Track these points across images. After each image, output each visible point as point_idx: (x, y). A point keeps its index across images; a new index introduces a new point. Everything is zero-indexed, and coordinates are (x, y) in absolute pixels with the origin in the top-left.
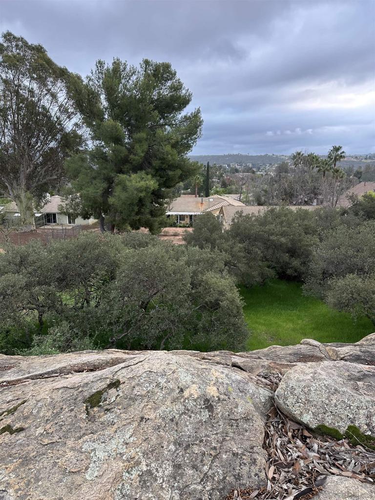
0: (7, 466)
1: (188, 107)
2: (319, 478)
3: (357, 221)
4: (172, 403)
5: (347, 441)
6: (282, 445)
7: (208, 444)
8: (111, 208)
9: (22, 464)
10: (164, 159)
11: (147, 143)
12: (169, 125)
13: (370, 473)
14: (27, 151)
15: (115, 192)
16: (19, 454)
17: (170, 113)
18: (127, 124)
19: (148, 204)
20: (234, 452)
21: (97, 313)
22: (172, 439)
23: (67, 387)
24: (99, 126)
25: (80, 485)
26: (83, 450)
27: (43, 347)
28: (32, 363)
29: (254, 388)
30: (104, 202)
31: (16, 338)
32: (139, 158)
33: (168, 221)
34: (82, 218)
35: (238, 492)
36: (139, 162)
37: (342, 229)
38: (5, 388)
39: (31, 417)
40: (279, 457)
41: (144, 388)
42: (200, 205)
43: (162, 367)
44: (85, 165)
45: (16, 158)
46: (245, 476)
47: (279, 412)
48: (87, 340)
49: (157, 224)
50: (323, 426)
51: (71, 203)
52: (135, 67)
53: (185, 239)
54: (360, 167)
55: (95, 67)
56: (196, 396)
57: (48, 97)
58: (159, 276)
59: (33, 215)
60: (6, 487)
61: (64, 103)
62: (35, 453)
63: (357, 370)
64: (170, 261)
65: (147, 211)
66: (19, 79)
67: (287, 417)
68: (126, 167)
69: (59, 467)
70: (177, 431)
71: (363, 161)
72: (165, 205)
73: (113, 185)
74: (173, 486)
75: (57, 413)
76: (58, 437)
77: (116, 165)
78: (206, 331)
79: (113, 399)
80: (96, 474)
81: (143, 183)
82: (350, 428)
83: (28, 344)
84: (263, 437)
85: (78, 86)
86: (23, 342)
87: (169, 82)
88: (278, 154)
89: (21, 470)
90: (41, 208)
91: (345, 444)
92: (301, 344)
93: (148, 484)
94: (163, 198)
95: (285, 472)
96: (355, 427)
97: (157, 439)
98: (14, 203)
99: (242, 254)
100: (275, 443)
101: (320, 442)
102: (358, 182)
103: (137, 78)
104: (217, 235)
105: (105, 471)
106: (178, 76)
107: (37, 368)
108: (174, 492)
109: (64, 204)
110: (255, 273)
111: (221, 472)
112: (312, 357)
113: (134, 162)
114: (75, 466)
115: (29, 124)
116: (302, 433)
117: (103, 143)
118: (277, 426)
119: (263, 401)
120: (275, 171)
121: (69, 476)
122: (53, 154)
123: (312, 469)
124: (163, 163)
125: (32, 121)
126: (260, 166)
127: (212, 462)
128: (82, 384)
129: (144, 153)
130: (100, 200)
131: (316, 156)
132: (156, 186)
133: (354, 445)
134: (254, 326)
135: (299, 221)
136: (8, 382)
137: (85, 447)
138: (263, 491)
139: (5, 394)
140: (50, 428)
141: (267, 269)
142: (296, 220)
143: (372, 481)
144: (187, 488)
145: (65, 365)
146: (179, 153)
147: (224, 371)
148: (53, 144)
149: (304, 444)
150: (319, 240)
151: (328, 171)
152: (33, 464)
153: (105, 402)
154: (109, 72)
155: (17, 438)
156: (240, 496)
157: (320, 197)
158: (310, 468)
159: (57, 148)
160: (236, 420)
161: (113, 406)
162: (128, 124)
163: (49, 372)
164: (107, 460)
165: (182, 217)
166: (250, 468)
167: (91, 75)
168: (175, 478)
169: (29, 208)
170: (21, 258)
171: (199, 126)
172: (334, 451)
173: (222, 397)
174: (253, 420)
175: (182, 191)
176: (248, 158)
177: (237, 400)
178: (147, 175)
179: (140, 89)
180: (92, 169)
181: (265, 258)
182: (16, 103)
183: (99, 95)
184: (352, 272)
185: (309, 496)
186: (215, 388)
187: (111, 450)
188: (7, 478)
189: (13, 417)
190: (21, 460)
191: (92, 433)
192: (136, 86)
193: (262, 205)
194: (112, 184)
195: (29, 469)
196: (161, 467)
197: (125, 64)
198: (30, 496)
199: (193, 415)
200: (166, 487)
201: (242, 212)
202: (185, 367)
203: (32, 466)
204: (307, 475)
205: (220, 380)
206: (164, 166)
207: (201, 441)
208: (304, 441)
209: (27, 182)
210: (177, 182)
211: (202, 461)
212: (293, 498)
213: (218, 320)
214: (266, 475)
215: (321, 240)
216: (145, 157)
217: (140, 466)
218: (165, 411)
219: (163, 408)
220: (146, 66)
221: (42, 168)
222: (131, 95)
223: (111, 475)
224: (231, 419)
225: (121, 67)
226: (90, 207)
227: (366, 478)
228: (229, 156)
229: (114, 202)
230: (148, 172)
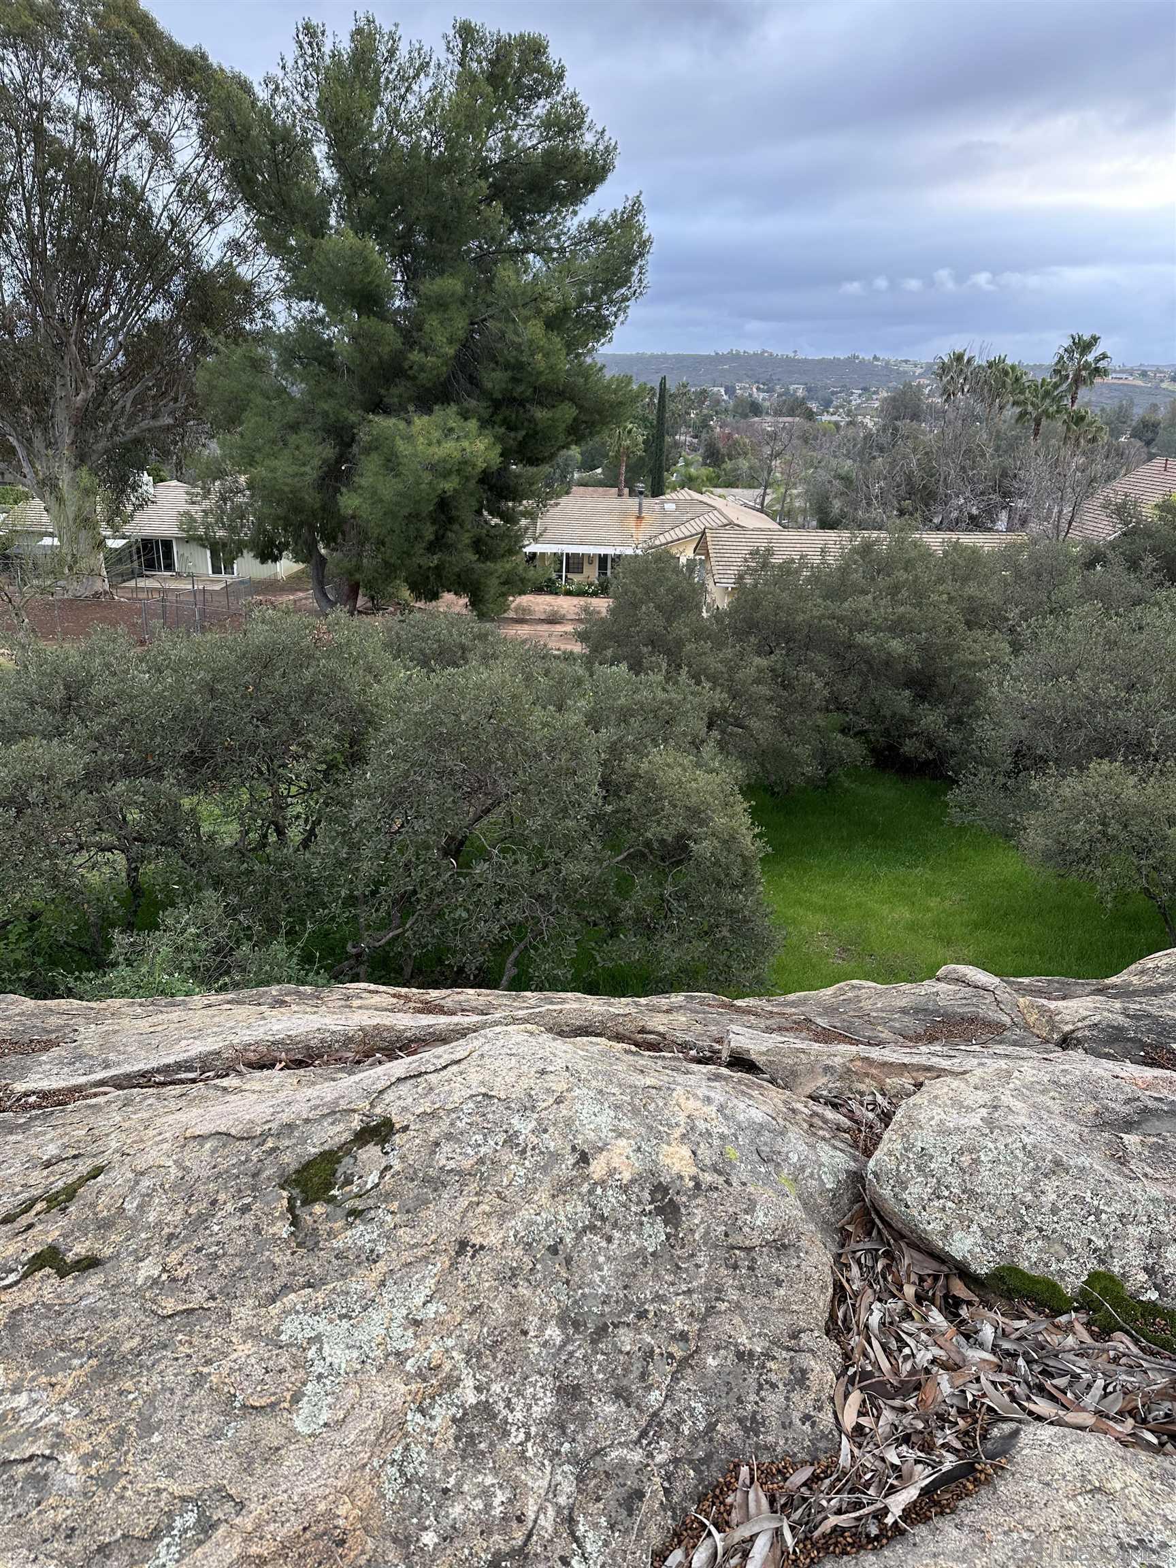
0: (54, 1380)
1: (601, 190)
2: (995, 1432)
3: (1136, 588)
4: (553, 1196)
5: (1083, 1317)
6: (884, 1324)
7: (663, 1323)
8: (347, 528)
9: (98, 1375)
10: (519, 366)
11: (465, 312)
12: (538, 253)
13: (1150, 1418)
14: (74, 331)
15: (362, 475)
16: (89, 1342)
17: (543, 211)
18: (401, 247)
19: (467, 516)
20: (742, 1348)
21: (309, 867)
22: (553, 1308)
23: (229, 1135)
24: (307, 254)
25: (278, 1449)
26: (283, 1337)
27: (144, 970)
28: (116, 1032)
29: (802, 1147)
30: (324, 508)
31: (62, 939)
32: (439, 362)
33: (531, 573)
34: (255, 557)
35: (751, 1470)
36: (438, 376)
37: (1084, 613)
38: (34, 1112)
39: (121, 1223)
40: (876, 1364)
41: (469, 1151)
42: (632, 522)
43: (525, 1083)
44: (264, 382)
45: (39, 355)
46: (774, 1423)
47: (877, 1221)
48: (279, 949)
49: (495, 582)
50: (1014, 1270)
51: (219, 507)
52: (426, 48)
53: (582, 637)
54: (1154, 407)
55: (295, 46)
56: (626, 1176)
57: (141, 147)
58: (502, 758)
59: (101, 544)
60: (53, 1446)
61: (191, 170)
62: (138, 1339)
63: (1121, 1097)
64: (538, 712)
65: (466, 539)
66: (41, 82)
67: (902, 1237)
68: (394, 394)
69: (211, 1388)
70: (567, 1282)
71: (1164, 385)
72: (523, 522)
73: (355, 449)
74: (558, 1453)
75: (200, 1215)
76: (205, 1293)
77: (363, 383)
78: (648, 930)
79: (373, 1179)
80: (325, 1416)
81: (449, 448)
82: (1094, 1277)
83: (94, 953)
84: (829, 1299)
85: (238, 112)
86: (81, 949)
87: (541, 102)
88: (891, 357)
89: (97, 1392)
90: (125, 522)
91: (1078, 1327)
92: (938, 980)
93: (482, 1446)
94: (517, 498)
95: (893, 1408)
96: (1111, 1278)
97: (508, 1308)
98: (38, 504)
99: (764, 690)
100: (863, 1319)
101: (1000, 1318)
102: (1144, 456)
103: (436, 88)
104: (686, 625)
105: (353, 1407)
106: (569, 84)
107: (130, 1049)
108: (559, 1472)
109: (196, 511)
110: (803, 751)
111: (700, 1408)
112: (972, 1021)
113: (423, 375)
114: (259, 1389)
115: (78, 238)
116: (947, 1287)
117: (321, 310)
118: (870, 1264)
119: (829, 1186)
120: (880, 412)
121: (244, 1417)
122: (159, 344)
123: (975, 1401)
124: (515, 380)
125: (89, 229)
126: (833, 393)
127: (675, 1380)
128: (274, 1125)
129: (457, 346)
130: (312, 498)
131: (1013, 368)
133: (1104, 1331)
134: (790, 912)
135: (949, 586)
136: (44, 1095)
137: (290, 1329)
138: (828, 1467)
139: (36, 1136)
140: (181, 1264)
141: (839, 736)
142: (941, 580)
143: (1155, 1441)
144: (598, 1458)
145: (216, 1047)
146: (570, 346)
147: (712, 1095)
148: (158, 310)
149: (951, 1322)
150: (1008, 649)
151: (1050, 416)
152: (133, 1377)
153: (347, 1189)
154: (339, 64)
155: (80, 1290)
156: (756, 1483)
157: (1020, 503)
158: (970, 1398)
159: (173, 322)
160: (749, 1249)
161: (371, 1202)
162: (403, 247)
163: (168, 1066)
164: (356, 1372)
165: (575, 563)
166: (787, 1399)
167: (281, 74)
168: (563, 1428)
169: (86, 522)
170: (67, 687)
171: (636, 258)
172: (1043, 1348)
173: (708, 1178)
174: (798, 1250)
175: (576, 475)
176: (792, 366)
177: (750, 1189)
178: (466, 419)
179: (442, 126)
180: (284, 396)
181: (836, 704)
182: (35, 168)
183: (307, 144)
184: (1106, 753)
185: (965, 1486)
186: (685, 1151)
187: (370, 1341)
188: (54, 1418)
189: (63, 1222)
190: (94, 1362)
191: (310, 1285)
192: (429, 113)
193: (832, 527)
194: (350, 446)
195: (121, 1393)
196: (519, 1393)
197: (391, 35)
198: (129, 1478)
199: (617, 1234)
200: (536, 1455)
201: (769, 552)
202: (594, 1083)
203: (128, 1385)
204: (961, 1422)
205: (701, 1126)
206: (520, 389)
207: (642, 1315)
208: (951, 1313)
209: (76, 434)
211: (643, 1376)
212: (918, 1492)
213: (682, 896)
214: (836, 1418)
215: (1017, 648)
216: (457, 357)
217: (458, 1391)
218: (532, 1223)
219: (526, 1213)
220: (465, 46)
221: (125, 390)
222: (416, 146)
223: (373, 1420)
224: (733, 1248)
225: (383, 49)
226: (281, 522)
227: (1137, 1431)
228: (734, 357)
229: (357, 508)
230: (467, 411)
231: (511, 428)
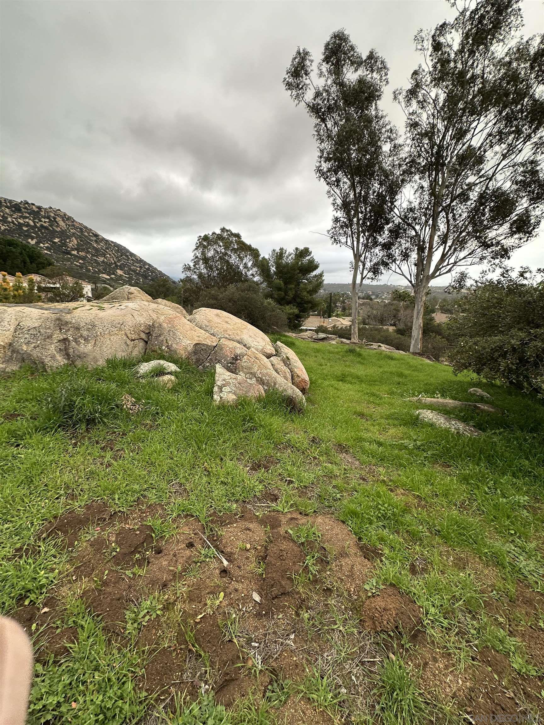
1: (316, 270)
10: (302, 298)
11: (295, 290)
12: (306, 280)
17: (307, 273)
36: (290, 300)
42: (322, 323)
52: (291, 252)
68: (283, 302)
87: (308, 257)
94: (301, 318)
103: (292, 257)
106: (312, 254)
120: (390, 299)
124: (302, 301)
126: (379, 294)
132: (298, 312)
146: (311, 295)
154: (278, 254)
175: (312, 314)
192: (291, 261)
197: (286, 250)
210: (308, 309)
216: (293, 297)
220: (296, 251)
225: (284, 252)
230: (294, 305)
231: (301, 307)
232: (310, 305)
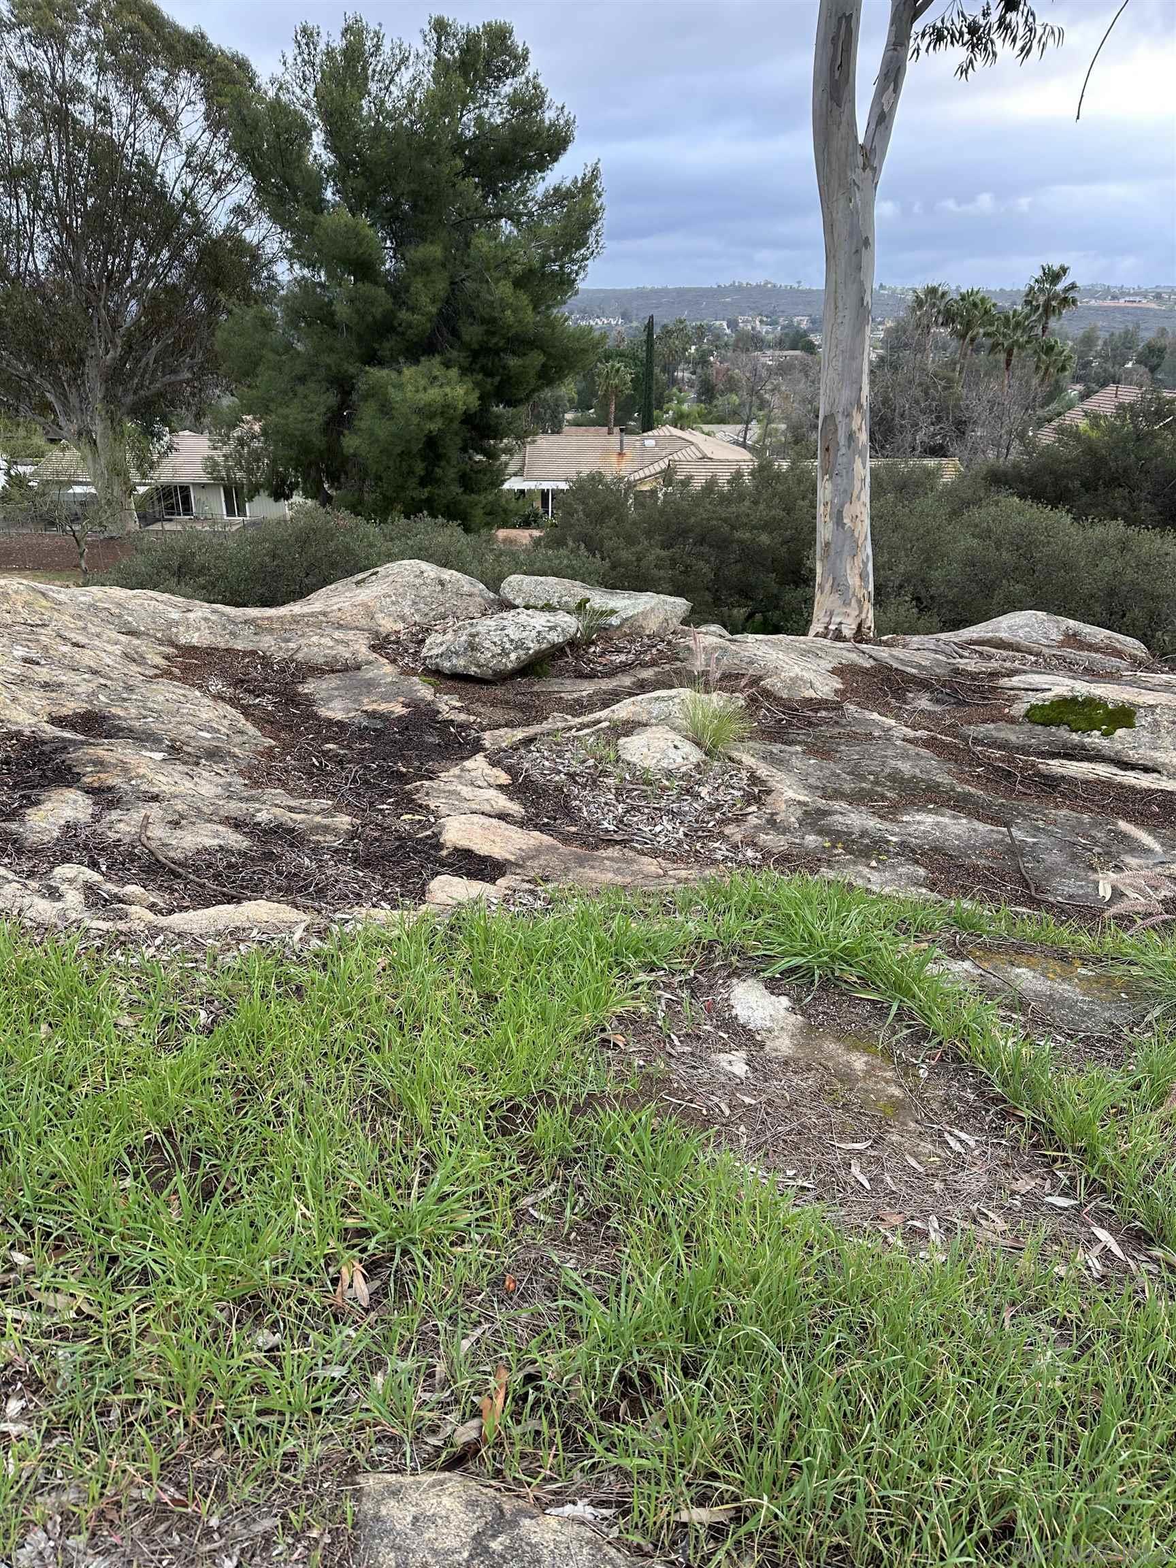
1: (564, 159)
8: (349, 467)
10: (493, 321)
11: (445, 273)
12: (510, 217)
14: (102, 296)
15: (360, 419)
17: (514, 178)
18: (390, 217)
19: (454, 454)
30: (329, 449)
32: (424, 319)
34: (270, 496)
36: (424, 331)
42: (613, 459)
44: (274, 339)
49: (481, 512)
51: (238, 451)
52: (405, 45)
55: (293, 45)
59: (131, 489)
65: (452, 473)
68: (387, 347)
72: (504, 458)
73: (354, 397)
77: (360, 339)
81: (434, 394)
87: (509, 82)
90: (153, 469)
94: (498, 436)
98: (74, 453)
103: (414, 79)
106: (532, 65)
109: (218, 456)
113: (410, 331)
117: (323, 276)
124: (488, 332)
129: (439, 305)
130: (319, 441)
132: (473, 401)
146: (539, 300)
148: (175, 276)
151: (1021, 347)
154: (334, 60)
159: (188, 285)
165: (561, 498)
167: (282, 70)
169: (117, 469)
171: (591, 223)
175: (568, 415)
176: (796, 297)
178: (448, 367)
179: (420, 114)
180: (292, 352)
183: (306, 133)
192: (409, 103)
194: (351, 394)
197: (376, 34)
206: (494, 340)
209: (107, 389)
210: (531, 387)
216: (440, 313)
220: (439, 39)
222: (398, 134)
225: (368, 43)
226: (293, 463)
229: (357, 448)
230: (450, 360)
231: (488, 374)
232: (536, 359)
